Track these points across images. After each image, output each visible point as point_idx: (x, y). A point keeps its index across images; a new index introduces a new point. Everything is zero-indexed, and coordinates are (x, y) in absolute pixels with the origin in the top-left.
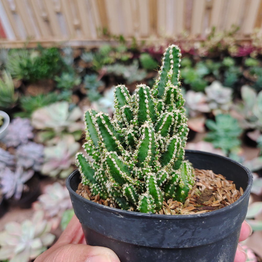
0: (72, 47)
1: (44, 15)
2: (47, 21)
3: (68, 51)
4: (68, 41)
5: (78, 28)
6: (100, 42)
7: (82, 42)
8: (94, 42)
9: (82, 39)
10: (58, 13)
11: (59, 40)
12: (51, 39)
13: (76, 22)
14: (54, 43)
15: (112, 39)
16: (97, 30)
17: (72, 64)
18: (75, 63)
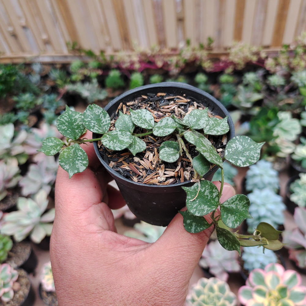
0: (41, 62)
1: (10, 29)
2: (14, 35)
3: (37, 68)
4: (38, 57)
5: (47, 42)
6: (71, 56)
7: (53, 57)
8: (65, 57)
9: (53, 54)
10: (24, 28)
11: (28, 56)
12: (21, 55)
13: (45, 37)
14: (24, 58)
15: (83, 54)
16: (67, 44)
17: (38, 81)
18: (42, 80)
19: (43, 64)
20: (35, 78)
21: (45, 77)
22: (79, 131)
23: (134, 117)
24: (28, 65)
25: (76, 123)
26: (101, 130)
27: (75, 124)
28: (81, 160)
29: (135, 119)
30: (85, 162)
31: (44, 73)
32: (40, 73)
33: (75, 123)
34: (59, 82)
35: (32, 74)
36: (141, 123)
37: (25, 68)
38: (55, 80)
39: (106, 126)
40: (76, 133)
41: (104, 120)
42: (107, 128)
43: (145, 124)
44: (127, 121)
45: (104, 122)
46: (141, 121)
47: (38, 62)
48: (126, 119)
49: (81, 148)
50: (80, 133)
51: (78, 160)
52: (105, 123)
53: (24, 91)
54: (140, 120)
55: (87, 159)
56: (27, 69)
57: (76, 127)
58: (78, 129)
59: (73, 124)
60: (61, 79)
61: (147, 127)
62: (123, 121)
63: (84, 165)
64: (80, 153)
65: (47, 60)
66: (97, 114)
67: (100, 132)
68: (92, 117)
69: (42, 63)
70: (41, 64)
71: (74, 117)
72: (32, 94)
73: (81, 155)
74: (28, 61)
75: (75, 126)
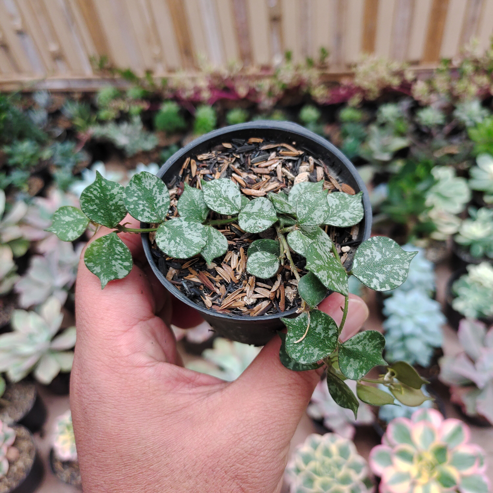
0: (48, 90)
2: (4, 46)
3: (41, 99)
4: (43, 81)
5: (58, 57)
6: (98, 80)
7: (67, 81)
8: (89, 81)
9: (68, 76)
10: (20, 33)
11: (27, 79)
12: (15, 77)
13: (53, 48)
14: (20, 83)
15: (117, 76)
16: (91, 60)
17: (43, 121)
18: (51, 120)
19: (53, 93)
20: (39, 116)
21: (55, 115)
22: (119, 214)
23: (208, 195)
24: (27, 95)
25: (114, 202)
26: (155, 216)
27: (111, 203)
28: (121, 259)
29: (210, 198)
30: (127, 264)
31: (54, 107)
32: (46, 108)
33: (112, 201)
34: (79, 122)
35: (34, 110)
36: (220, 205)
37: (22, 99)
38: (71, 119)
39: (163, 209)
40: (113, 217)
41: (159, 197)
42: (164, 212)
43: (225, 206)
44: (197, 199)
45: (159, 202)
46: (219, 202)
47: (44, 90)
48: (196, 196)
49: (120, 241)
50: (119, 217)
51: (116, 259)
52: (161, 204)
53: (21, 137)
54: (217, 198)
55: (131, 260)
56: (26, 101)
57: (113, 208)
58: (116, 211)
59: (108, 203)
60: (82, 117)
61: (230, 212)
62: (190, 200)
63: (126, 268)
64: (119, 249)
65: (59, 86)
66: (148, 188)
67: (154, 219)
68: (141, 195)
69: (50, 91)
70: (49, 93)
71: (110, 191)
72: (34, 142)
73: (121, 253)
74: (26, 88)
75: (111, 206)
